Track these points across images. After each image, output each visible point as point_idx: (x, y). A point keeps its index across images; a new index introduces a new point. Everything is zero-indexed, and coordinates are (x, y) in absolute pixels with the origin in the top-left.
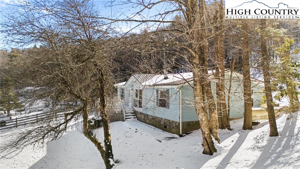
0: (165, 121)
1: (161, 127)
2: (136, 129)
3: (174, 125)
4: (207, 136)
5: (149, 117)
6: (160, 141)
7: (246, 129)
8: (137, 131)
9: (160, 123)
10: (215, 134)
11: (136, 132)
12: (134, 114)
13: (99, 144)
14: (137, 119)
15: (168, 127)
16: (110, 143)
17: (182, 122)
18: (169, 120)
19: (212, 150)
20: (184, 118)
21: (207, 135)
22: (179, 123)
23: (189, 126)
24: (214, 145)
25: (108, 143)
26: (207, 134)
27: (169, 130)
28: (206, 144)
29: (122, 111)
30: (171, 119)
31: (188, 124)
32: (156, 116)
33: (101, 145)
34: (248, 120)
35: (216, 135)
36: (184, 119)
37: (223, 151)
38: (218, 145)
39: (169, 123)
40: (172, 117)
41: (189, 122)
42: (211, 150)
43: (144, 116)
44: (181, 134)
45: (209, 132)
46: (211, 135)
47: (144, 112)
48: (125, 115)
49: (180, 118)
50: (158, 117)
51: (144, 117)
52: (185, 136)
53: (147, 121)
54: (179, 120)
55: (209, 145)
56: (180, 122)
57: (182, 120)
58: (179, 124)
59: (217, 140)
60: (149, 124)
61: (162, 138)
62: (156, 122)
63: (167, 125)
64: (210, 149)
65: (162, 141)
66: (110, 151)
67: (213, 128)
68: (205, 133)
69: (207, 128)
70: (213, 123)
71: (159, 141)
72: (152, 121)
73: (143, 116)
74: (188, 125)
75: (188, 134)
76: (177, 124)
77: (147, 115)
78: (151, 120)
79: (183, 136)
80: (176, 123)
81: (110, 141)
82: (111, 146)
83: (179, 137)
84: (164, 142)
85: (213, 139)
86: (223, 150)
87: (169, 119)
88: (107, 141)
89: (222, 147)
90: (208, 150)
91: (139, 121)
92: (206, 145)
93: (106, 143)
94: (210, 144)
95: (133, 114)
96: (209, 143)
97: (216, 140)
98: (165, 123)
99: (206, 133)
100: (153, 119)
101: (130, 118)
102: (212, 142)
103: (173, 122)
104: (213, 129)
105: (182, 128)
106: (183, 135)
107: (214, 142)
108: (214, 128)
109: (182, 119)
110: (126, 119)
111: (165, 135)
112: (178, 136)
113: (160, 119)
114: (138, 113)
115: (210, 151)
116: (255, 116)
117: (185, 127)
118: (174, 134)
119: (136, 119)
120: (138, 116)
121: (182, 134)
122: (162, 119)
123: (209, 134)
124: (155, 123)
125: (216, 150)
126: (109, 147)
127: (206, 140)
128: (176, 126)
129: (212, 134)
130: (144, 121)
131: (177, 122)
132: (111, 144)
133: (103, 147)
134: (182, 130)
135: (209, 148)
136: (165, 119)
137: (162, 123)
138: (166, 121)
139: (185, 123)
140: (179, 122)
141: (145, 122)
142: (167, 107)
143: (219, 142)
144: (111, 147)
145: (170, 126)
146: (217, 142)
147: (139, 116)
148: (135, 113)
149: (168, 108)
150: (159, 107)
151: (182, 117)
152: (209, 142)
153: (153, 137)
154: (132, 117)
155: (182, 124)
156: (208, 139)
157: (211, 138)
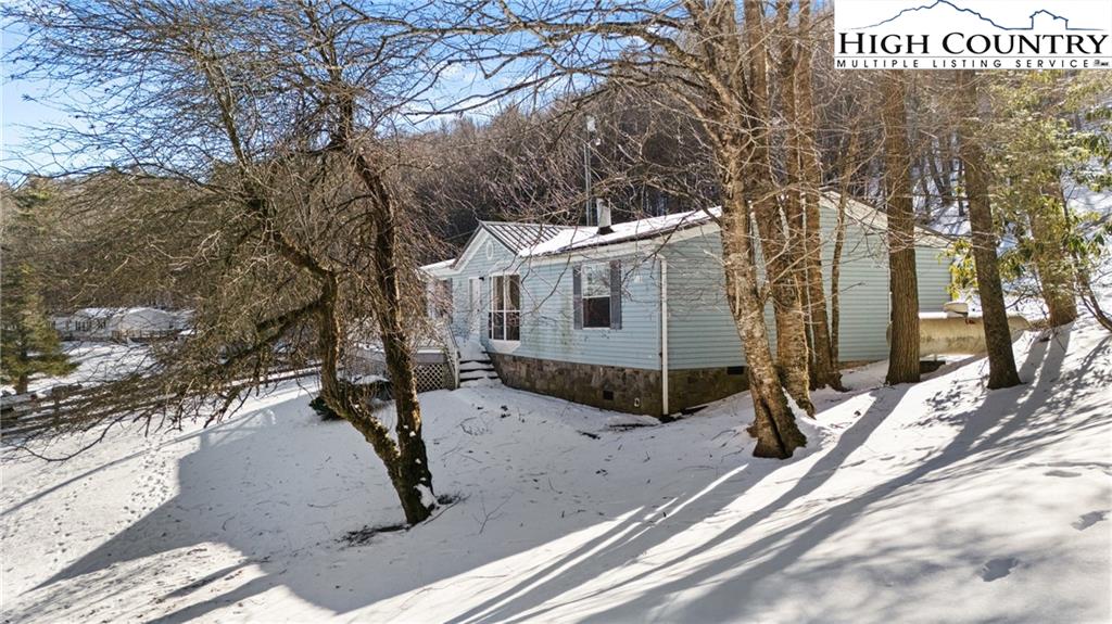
0: (605, 374)
1: (593, 395)
2: (504, 408)
3: (642, 385)
4: (771, 392)
5: (545, 368)
6: (594, 437)
7: (898, 383)
8: (505, 413)
9: (586, 385)
10: (796, 387)
11: (503, 416)
12: (491, 366)
13: (381, 432)
14: (503, 382)
15: (616, 395)
16: (419, 433)
17: (669, 370)
18: (623, 369)
19: (787, 440)
20: (675, 356)
21: (768, 390)
22: (658, 374)
23: (692, 385)
24: (796, 422)
25: (413, 434)
26: (770, 386)
27: (623, 404)
28: (766, 421)
29: (445, 356)
30: (629, 363)
31: (689, 378)
32: (574, 361)
33: (387, 435)
34: (905, 349)
35: (800, 389)
36: (675, 361)
37: (829, 438)
38: (809, 421)
39: (621, 380)
40: (635, 356)
41: (694, 372)
42: (783, 440)
43: (528, 366)
44: (666, 411)
45: (776, 378)
46: (784, 390)
47: (529, 354)
48: (457, 367)
49: (661, 354)
50: (581, 365)
51: (528, 371)
52: (679, 418)
53: (539, 384)
54: (657, 362)
55: (778, 424)
56: (661, 372)
57: (669, 365)
58: (659, 378)
59: (806, 408)
60: (547, 392)
61: (602, 427)
62: (573, 383)
63: (613, 385)
64: (779, 440)
65: (600, 435)
66: (418, 461)
67: (790, 365)
68: (762, 383)
69: (770, 363)
70: (790, 348)
71: (590, 435)
72: (559, 379)
73: (524, 368)
74: (690, 380)
75: (692, 412)
76: (652, 378)
77: (540, 361)
78: (554, 377)
79: (674, 420)
80: (647, 376)
81: (417, 428)
82: (422, 442)
83: (659, 422)
84: (607, 436)
85: (792, 403)
86: (827, 435)
87: (620, 365)
88: (406, 427)
89: (823, 428)
90: (773, 443)
91: (509, 386)
92: (764, 426)
93: (403, 434)
94: (780, 422)
95: (485, 366)
96: (776, 419)
97: (800, 407)
98: (607, 381)
99: (767, 381)
100: (561, 372)
101: (476, 379)
102: (789, 414)
103: (637, 372)
104: (790, 369)
105: (669, 393)
106: (675, 416)
107: (794, 412)
108: (794, 366)
109: (669, 359)
110: (462, 380)
111: (609, 419)
112: (656, 421)
113: (589, 370)
114: (506, 358)
115: (782, 445)
116: (929, 339)
117: (679, 388)
118: (641, 414)
119: (499, 381)
120: (505, 371)
121: (670, 412)
122: (593, 367)
123: (777, 385)
124: (567, 387)
125: (804, 437)
126: (415, 447)
127: (766, 407)
128: (649, 386)
129: (786, 387)
130: (528, 384)
131: (650, 372)
132: (422, 437)
133: (395, 445)
134: (669, 400)
135: (777, 435)
136: (605, 367)
137: (595, 382)
138: (610, 373)
139: (678, 373)
140: (658, 368)
141: (532, 389)
142: (612, 324)
143: (811, 415)
144: (424, 447)
145: (625, 390)
146: (804, 412)
147: (508, 369)
148: (493, 362)
149: (618, 325)
150: (585, 326)
151: (668, 354)
152: (775, 414)
153: (568, 427)
154: (485, 374)
155: (669, 376)
156: (772, 404)
157: (786, 401)
